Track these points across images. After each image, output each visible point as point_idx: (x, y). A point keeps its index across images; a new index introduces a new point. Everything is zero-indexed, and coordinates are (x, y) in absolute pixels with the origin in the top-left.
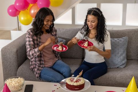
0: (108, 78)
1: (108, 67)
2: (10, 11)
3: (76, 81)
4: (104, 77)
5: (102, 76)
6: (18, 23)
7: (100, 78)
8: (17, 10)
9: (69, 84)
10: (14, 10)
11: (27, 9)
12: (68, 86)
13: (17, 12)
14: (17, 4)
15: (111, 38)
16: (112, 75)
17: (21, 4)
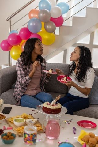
0: (88, 112)
1: (90, 104)
2: (3, 45)
3: (53, 105)
4: (85, 111)
5: (83, 110)
6: (10, 58)
7: (80, 111)
8: (9, 45)
9: (46, 107)
10: (7, 45)
11: (19, 45)
12: (45, 109)
13: (10, 47)
14: (10, 39)
15: (95, 75)
16: (92, 109)
17: (14, 39)
